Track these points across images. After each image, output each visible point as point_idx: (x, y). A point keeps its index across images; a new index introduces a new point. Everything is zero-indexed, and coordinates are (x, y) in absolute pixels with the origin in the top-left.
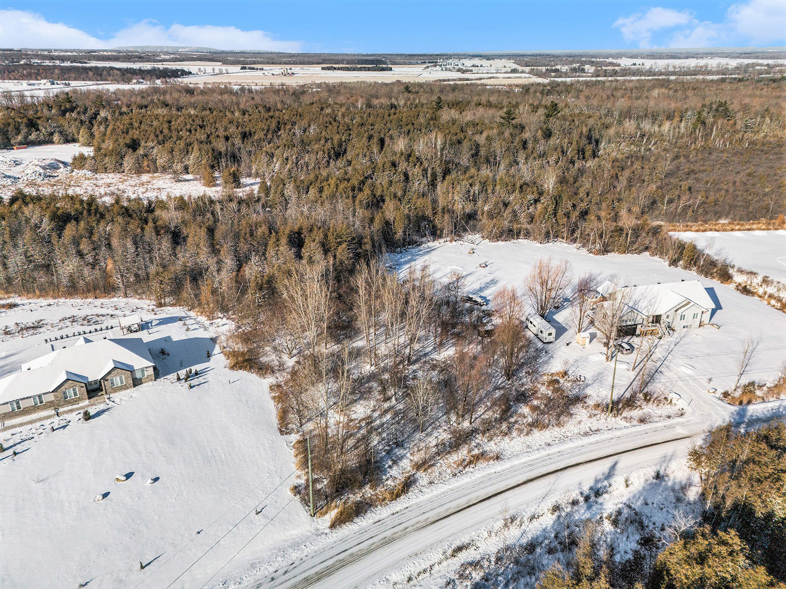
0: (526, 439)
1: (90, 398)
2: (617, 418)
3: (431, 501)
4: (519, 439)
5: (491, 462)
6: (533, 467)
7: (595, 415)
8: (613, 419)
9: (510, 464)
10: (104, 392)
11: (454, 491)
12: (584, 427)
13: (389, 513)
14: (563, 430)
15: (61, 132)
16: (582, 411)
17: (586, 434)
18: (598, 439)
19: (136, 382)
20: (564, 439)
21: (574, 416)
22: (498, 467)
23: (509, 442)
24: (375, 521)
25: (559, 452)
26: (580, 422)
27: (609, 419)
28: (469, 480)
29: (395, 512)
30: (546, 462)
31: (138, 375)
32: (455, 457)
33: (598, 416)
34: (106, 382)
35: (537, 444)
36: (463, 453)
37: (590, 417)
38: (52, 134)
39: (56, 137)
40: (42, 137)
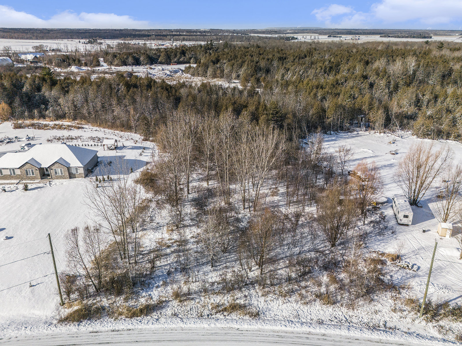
0: (302, 307)
2: (430, 324)
5: (247, 317)
7: (402, 311)
8: (424, 323)
12: (378, 319)
14: (351, 313)
15: (195, 58)
16: (390, 301)
17: (375, 328)
18: (384, 338)
19: (71, 176)
21: (373, 303)
23: (281, 304)
25: (324, 335)
26: (376, 312)
27: (417, 322)
30: (300, 340)
31: (74, 171)
33: (405, 313)
34: (51, 171)
35: (309, 317)
36: (229, 298)
37: (395, 310)
38: (190, 58)
39: (192, 61)
40: (186, 60)
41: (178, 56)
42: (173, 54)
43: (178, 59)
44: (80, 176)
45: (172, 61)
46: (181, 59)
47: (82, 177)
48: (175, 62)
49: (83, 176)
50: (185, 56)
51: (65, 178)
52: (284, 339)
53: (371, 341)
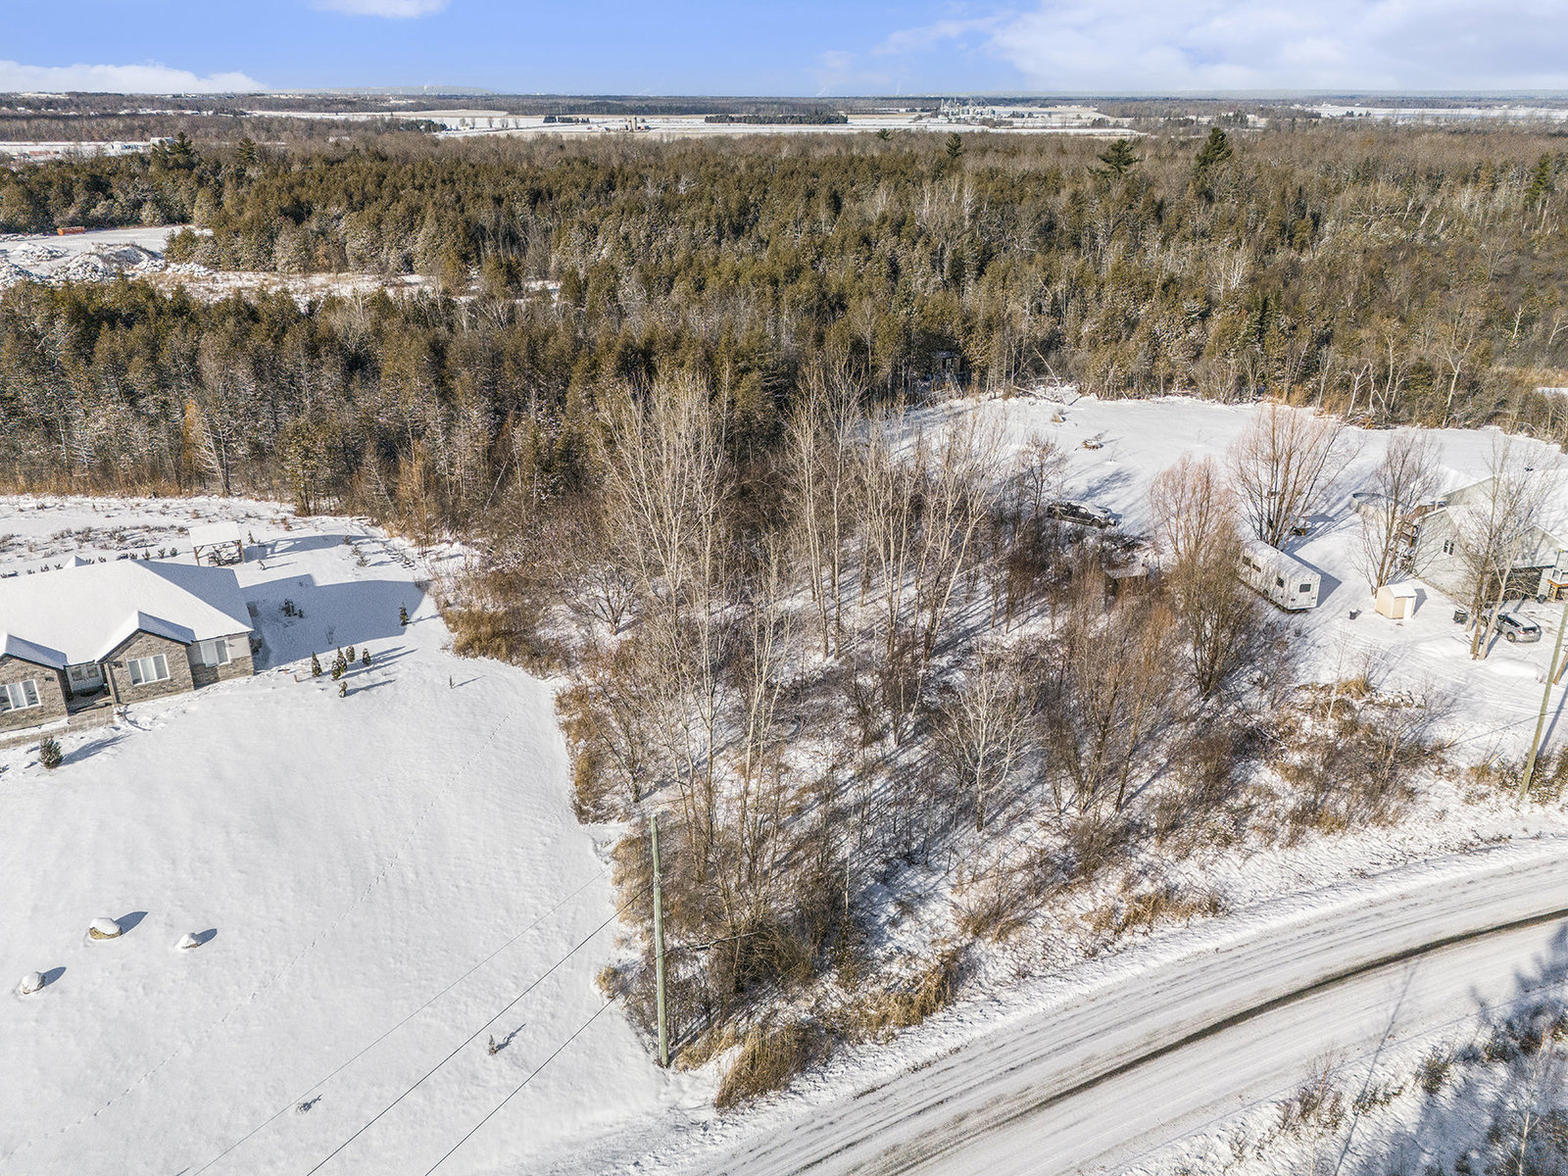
0: (1288, 855)
1: (72, 712)
2: (1548, 808)
3: (1029, 1030)
4: (1269, 855)
5: (1198, 919)
6: (1331, 938)
7: (1483, 797)
8: (1537, 808)
9: (1260, 926)
10: (111, 698)
11: (1100, 1002)
12: (1458, 829)
13: (902, 1064)
14: (1398, 836)
15: (157, 202)
16: (1440, 783)
17: (1466, 849)
18: (1513, 862)
19: (202, 677)
20: (1404, 862)
21: (1421, 798)
22: (1225, 935)
23: (1239, 863)
24: (861, 1088)
25: (1403, 897)
26: (1443, 814)
27: (1525, 810)
28: (1138, 970)
29: (920, 1061)
30: (1371, 925)
31: (208, 657)
32: (1083, 902)
33: (1492, 799)
34: (116, 671)
35: (1325, 872)
36: (1109, 889)
37: (1468, 800)
38: (138, 205)
39: (146, 212)
40: (117, 212)
41: (81, 198)
42: (52, 193)
43: (84, 212)
44: (237, 669)
45: (56, 221)
46: (98, 211)
47: (245, 672)
48: (73, 223)
49: (250, 666)
50: (110, 196)
51: (177, 690)
52: (1338, 936)
53: (1499, 877)
